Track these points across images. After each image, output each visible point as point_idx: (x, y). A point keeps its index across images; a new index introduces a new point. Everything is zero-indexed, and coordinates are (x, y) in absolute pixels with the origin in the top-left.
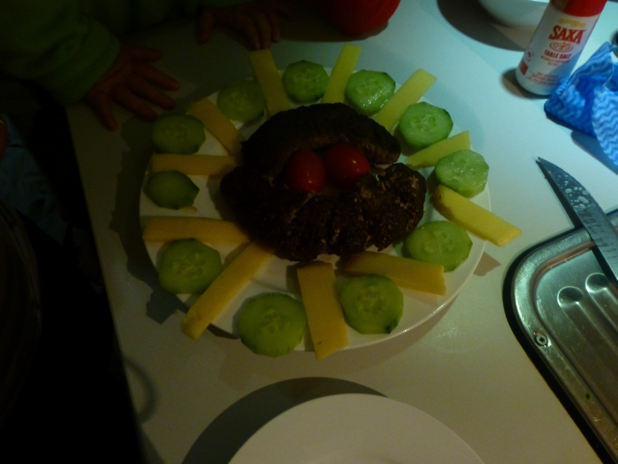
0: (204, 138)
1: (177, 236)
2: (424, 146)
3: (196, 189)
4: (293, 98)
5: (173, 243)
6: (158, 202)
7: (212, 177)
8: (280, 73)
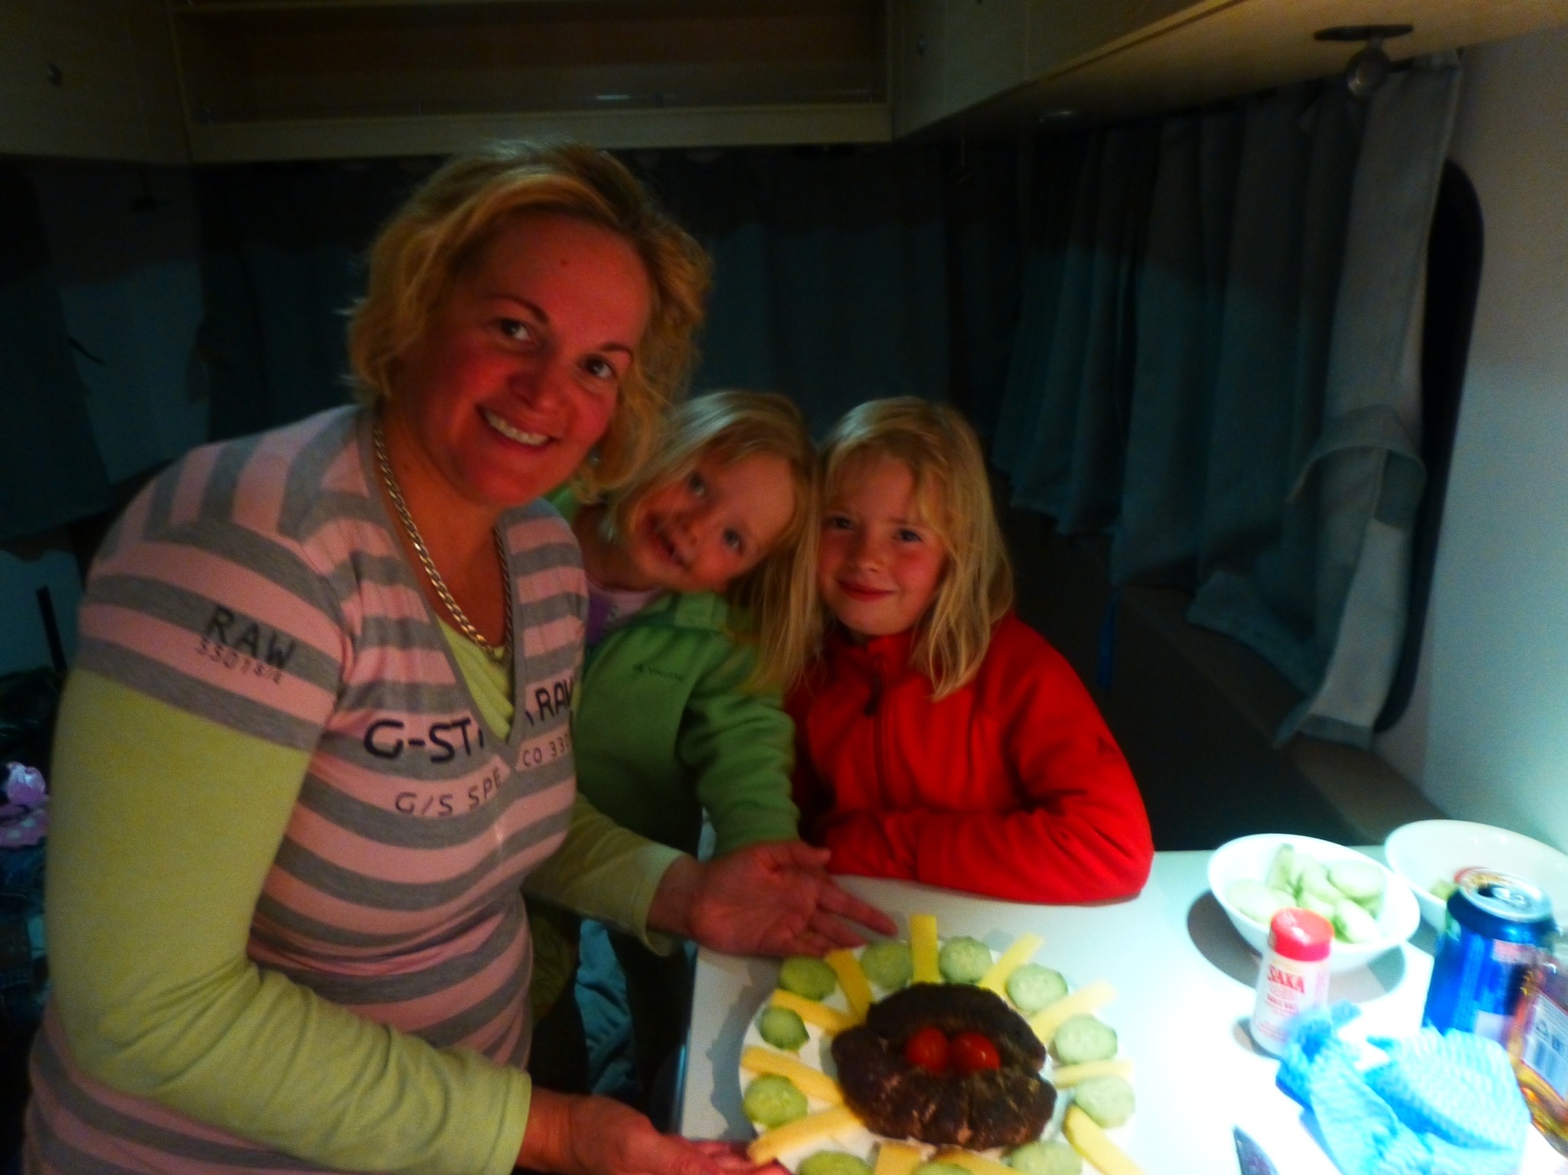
0: (832, 990)
1: (774, 1070)
2: (1075, 1063)
3: (805, 1036)
4: (944, 973)
5: (766, 1076)
6: (765, 1035)
7: (828, 1032)
8: (939, 944)
